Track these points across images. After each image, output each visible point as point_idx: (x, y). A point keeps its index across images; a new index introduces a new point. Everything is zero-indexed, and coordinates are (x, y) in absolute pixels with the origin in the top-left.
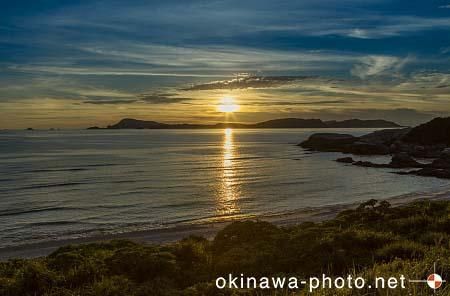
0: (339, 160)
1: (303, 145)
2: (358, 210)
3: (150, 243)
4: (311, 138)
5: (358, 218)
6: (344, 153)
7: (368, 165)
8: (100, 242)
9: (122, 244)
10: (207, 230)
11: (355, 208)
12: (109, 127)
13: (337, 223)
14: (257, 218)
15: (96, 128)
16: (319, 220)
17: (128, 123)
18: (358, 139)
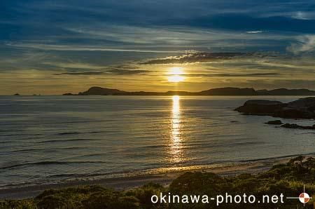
0: (270, 123)
1: (239, 110)
2: (288, 164)
3: (116, 189)
4: (246, 104)
5: (288, 171)
6: (274, 116)
7: (295, 127)
8: (76, 187)
9: (94, 189)
10: (162, 179)
11: (285, 162)
12: (80, 94)
13: (271, 175)
14: (203, 169)
15: (70, 94)
16: (255, 172)
17: (95, 91)
18: (286, 105)
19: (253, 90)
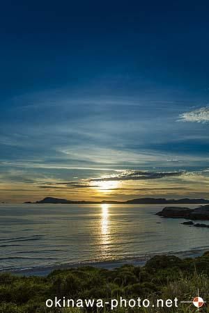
0: (185, 223)
1: (160, 214)
12: (37, 202)
15: (29, 202)
19: (164, 199)
